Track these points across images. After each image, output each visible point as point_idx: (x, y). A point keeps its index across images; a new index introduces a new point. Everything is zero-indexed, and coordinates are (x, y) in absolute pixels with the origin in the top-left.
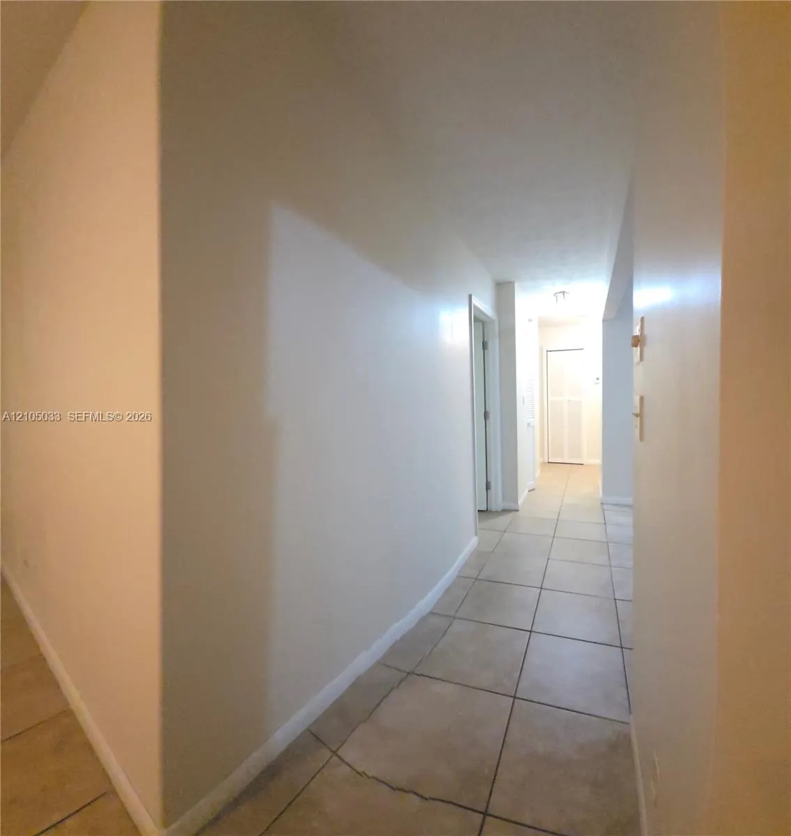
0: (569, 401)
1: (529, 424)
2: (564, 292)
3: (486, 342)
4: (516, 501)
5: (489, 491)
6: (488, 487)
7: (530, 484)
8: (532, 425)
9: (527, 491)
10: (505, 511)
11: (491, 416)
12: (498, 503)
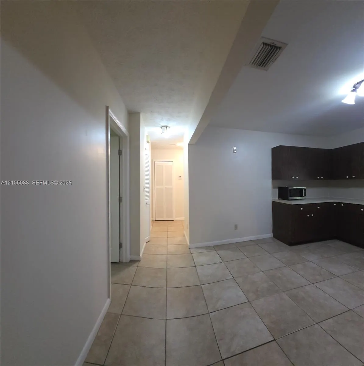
0: (166, 188)
1: (147, 203)
2: (167, 126)
3: (121, 151)
4: (138, 254)
5: (121, 249)
6: (121, 246)
7: (147, 238)
8: (149, 203)
9: (145, 243)
10: (132, 262)
11: (124, 200)
12: (127, 256)
